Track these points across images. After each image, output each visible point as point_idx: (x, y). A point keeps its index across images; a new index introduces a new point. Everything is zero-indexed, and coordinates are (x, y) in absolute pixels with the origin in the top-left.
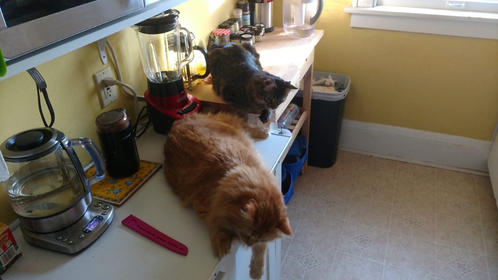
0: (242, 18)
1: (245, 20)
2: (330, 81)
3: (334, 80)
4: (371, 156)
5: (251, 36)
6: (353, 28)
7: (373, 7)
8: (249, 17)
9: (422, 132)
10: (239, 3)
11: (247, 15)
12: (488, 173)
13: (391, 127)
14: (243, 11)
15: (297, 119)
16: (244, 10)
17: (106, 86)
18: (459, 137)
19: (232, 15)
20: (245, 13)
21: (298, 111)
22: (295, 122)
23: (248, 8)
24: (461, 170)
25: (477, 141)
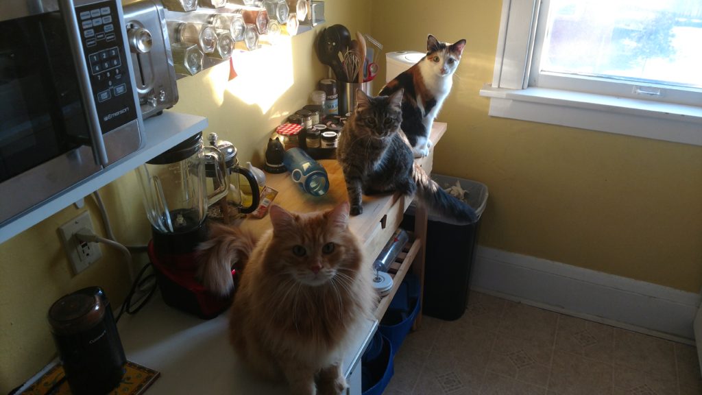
0: (325, 104)
1: (329, 107)
2: (458, 191)
3: (463, 189)
4: (520, 303)
5: (336, 134)
6: (492, 117)
7: (523, 89)
8: (335, 103)
9: (596, 272)
10: (323, 82)
11: (334, 99)
12: (694, 340)
13: (549, 262)
14: (327, 95)
15: (406, 251)
16: (329, 92)
17: (81, 242)
18: (651, 284)
19: (310, 100)
20: (330, 97)
21: (408, 240)
22: (401, 256)
23: (335, 90)
24: (654, 333)
25: (677, 291)
